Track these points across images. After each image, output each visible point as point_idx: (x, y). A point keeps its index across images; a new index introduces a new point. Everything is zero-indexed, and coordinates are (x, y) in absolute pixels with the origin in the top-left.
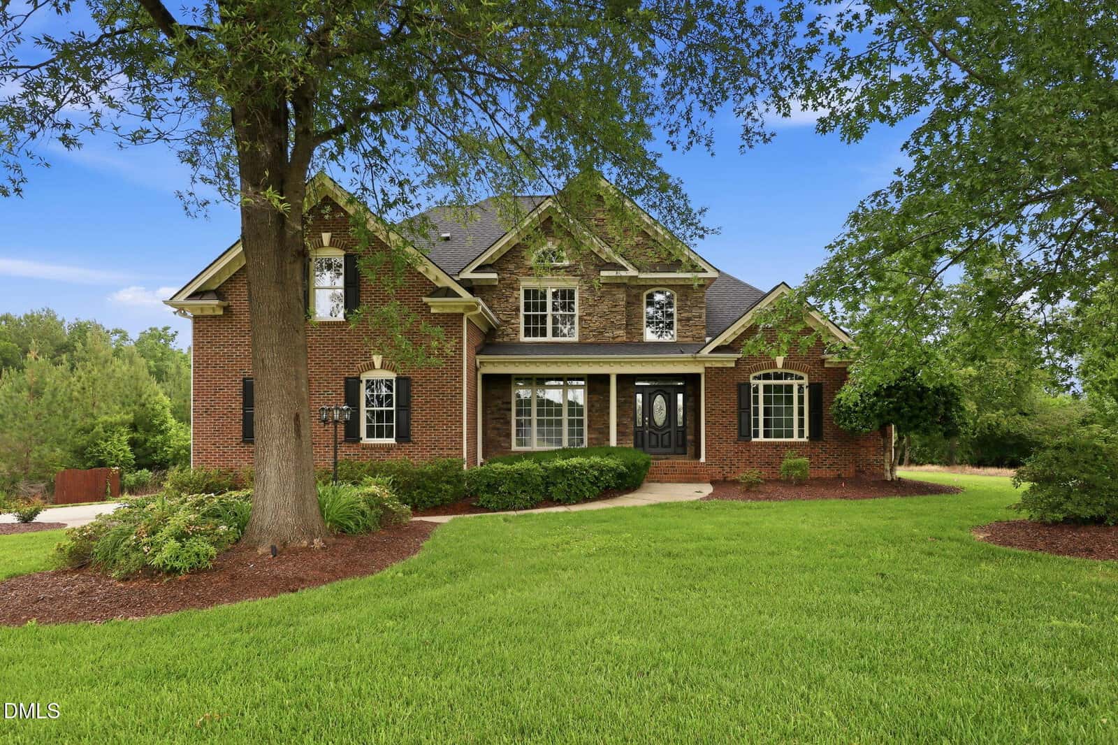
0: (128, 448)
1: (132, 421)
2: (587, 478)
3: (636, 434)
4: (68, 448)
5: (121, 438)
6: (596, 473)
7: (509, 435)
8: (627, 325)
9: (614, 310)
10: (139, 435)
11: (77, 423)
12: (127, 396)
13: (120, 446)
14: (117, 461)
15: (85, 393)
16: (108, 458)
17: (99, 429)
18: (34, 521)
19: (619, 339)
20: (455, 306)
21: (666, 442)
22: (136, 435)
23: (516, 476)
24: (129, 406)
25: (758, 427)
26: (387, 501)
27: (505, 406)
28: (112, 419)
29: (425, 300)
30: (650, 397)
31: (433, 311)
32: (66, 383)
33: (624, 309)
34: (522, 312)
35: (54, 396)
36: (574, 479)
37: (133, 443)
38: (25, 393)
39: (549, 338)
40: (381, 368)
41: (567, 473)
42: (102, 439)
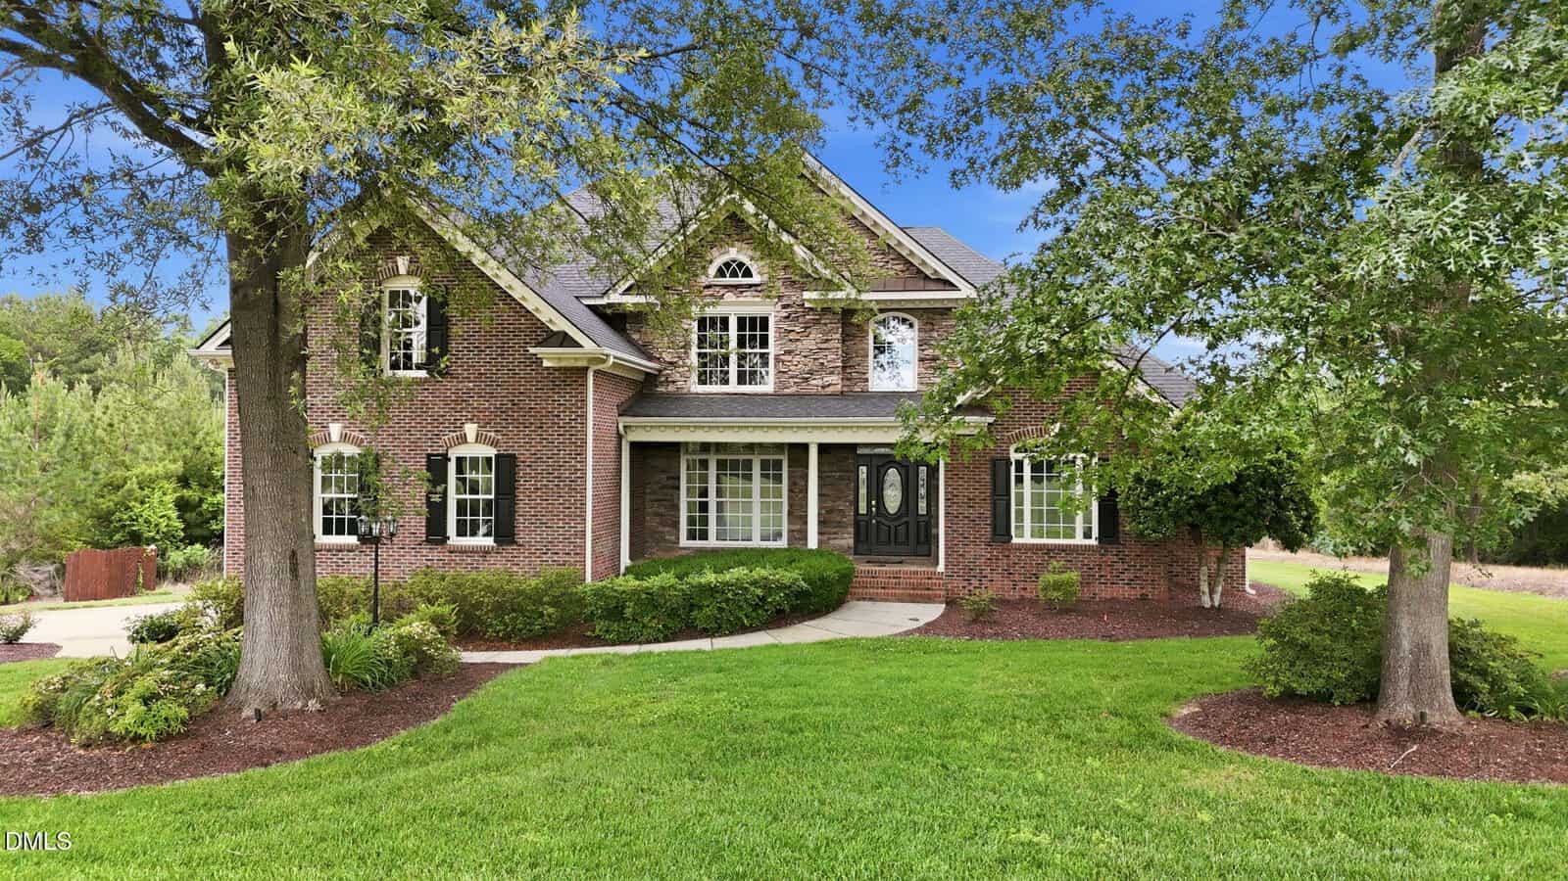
0: (174, 514)
1: (180, 474)
2: (746, 600)
3: (857, 525)
4: (86, 512)
5: (164, 499)
6: (759, 592)
7: (676, 524)
8: (844, 368)
9: (824, 346)
10: (191, 493)
11: (101, 476)
12: (174, 435)
13: (160, 510)
14: (158, 532)
15: (113, 431)
16: (144, 528)
17: (132, 484)
18: (20, 641)
19: (830, 390)
20: (576, 359)
21: (902, 538)
22: (186, 493)
23: (644, 596)
24: (178, 449)
25: (1022, 521)
26: (428, 643)
27: (670, 482)
28: (151, 471)
29: (532, 350)
30: (878, 472)
31: (546, 364)
32: (87, 415)
33: (839, 345)
34: (694, 350)
35: (68, 436)
36: (727, 600)
37: (182, 506)
38: (28, 435)
39: (733, 387)
40: (476, 441)
41: (717, 592)
42: (136, 500)
